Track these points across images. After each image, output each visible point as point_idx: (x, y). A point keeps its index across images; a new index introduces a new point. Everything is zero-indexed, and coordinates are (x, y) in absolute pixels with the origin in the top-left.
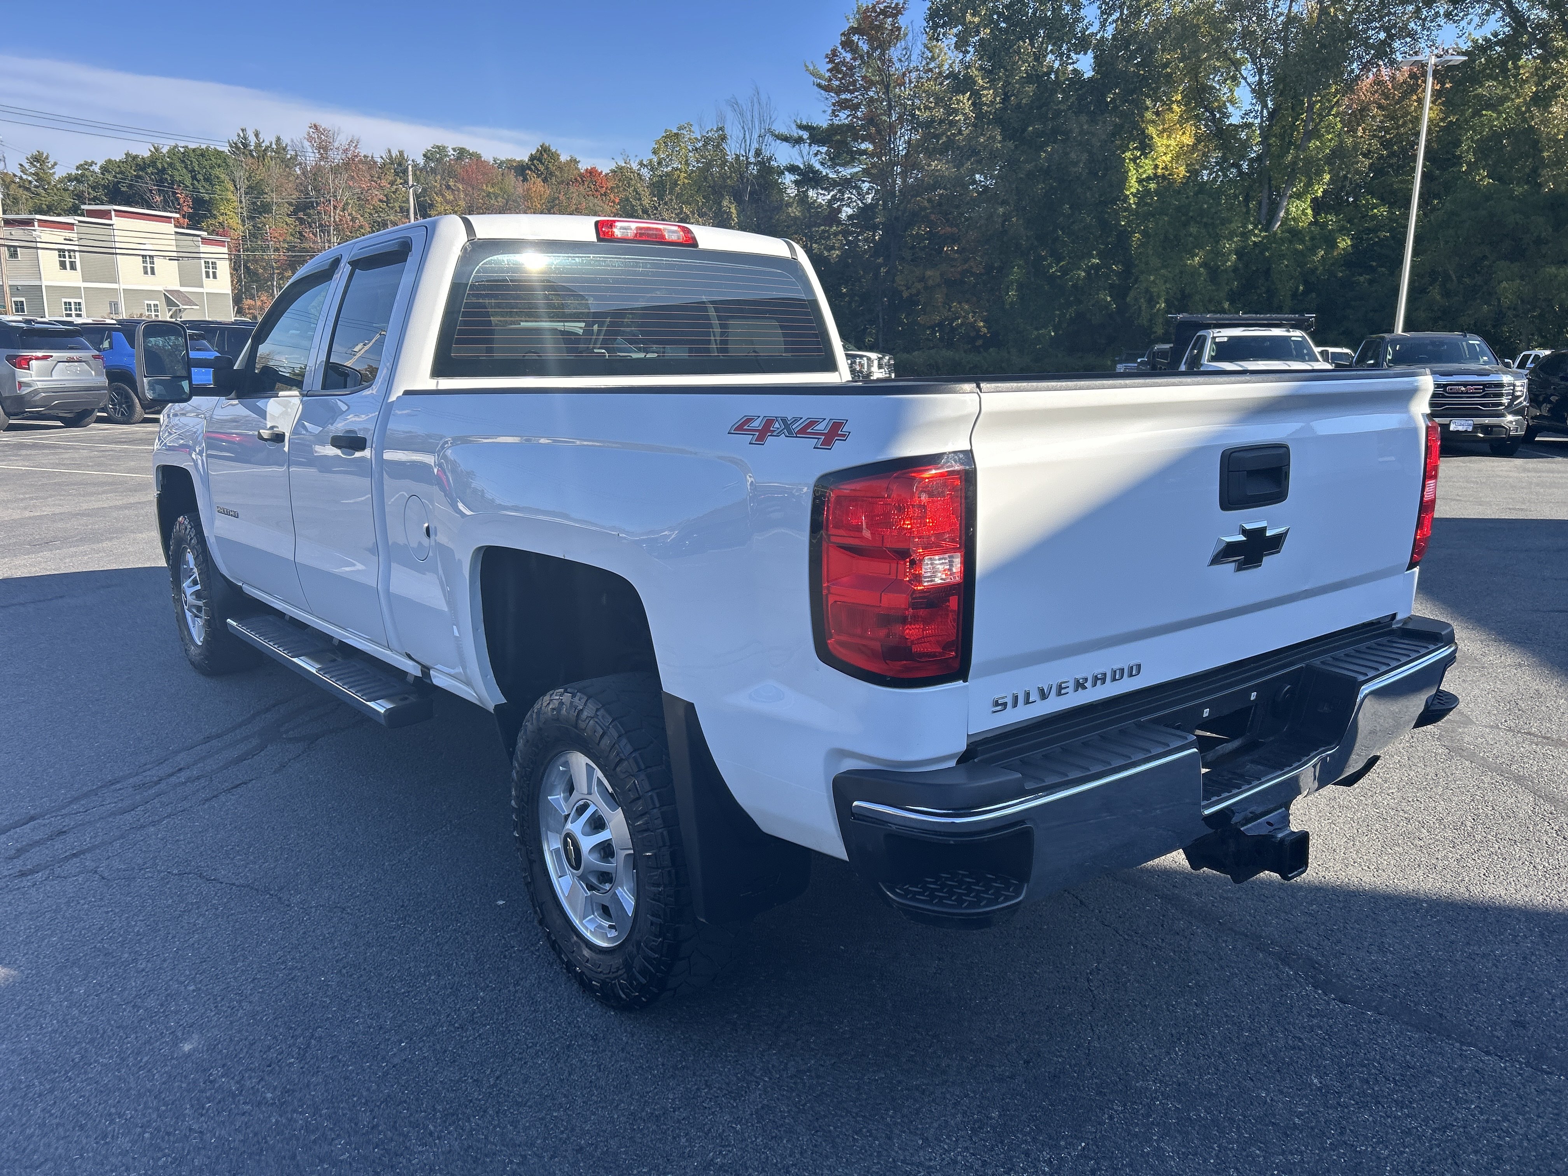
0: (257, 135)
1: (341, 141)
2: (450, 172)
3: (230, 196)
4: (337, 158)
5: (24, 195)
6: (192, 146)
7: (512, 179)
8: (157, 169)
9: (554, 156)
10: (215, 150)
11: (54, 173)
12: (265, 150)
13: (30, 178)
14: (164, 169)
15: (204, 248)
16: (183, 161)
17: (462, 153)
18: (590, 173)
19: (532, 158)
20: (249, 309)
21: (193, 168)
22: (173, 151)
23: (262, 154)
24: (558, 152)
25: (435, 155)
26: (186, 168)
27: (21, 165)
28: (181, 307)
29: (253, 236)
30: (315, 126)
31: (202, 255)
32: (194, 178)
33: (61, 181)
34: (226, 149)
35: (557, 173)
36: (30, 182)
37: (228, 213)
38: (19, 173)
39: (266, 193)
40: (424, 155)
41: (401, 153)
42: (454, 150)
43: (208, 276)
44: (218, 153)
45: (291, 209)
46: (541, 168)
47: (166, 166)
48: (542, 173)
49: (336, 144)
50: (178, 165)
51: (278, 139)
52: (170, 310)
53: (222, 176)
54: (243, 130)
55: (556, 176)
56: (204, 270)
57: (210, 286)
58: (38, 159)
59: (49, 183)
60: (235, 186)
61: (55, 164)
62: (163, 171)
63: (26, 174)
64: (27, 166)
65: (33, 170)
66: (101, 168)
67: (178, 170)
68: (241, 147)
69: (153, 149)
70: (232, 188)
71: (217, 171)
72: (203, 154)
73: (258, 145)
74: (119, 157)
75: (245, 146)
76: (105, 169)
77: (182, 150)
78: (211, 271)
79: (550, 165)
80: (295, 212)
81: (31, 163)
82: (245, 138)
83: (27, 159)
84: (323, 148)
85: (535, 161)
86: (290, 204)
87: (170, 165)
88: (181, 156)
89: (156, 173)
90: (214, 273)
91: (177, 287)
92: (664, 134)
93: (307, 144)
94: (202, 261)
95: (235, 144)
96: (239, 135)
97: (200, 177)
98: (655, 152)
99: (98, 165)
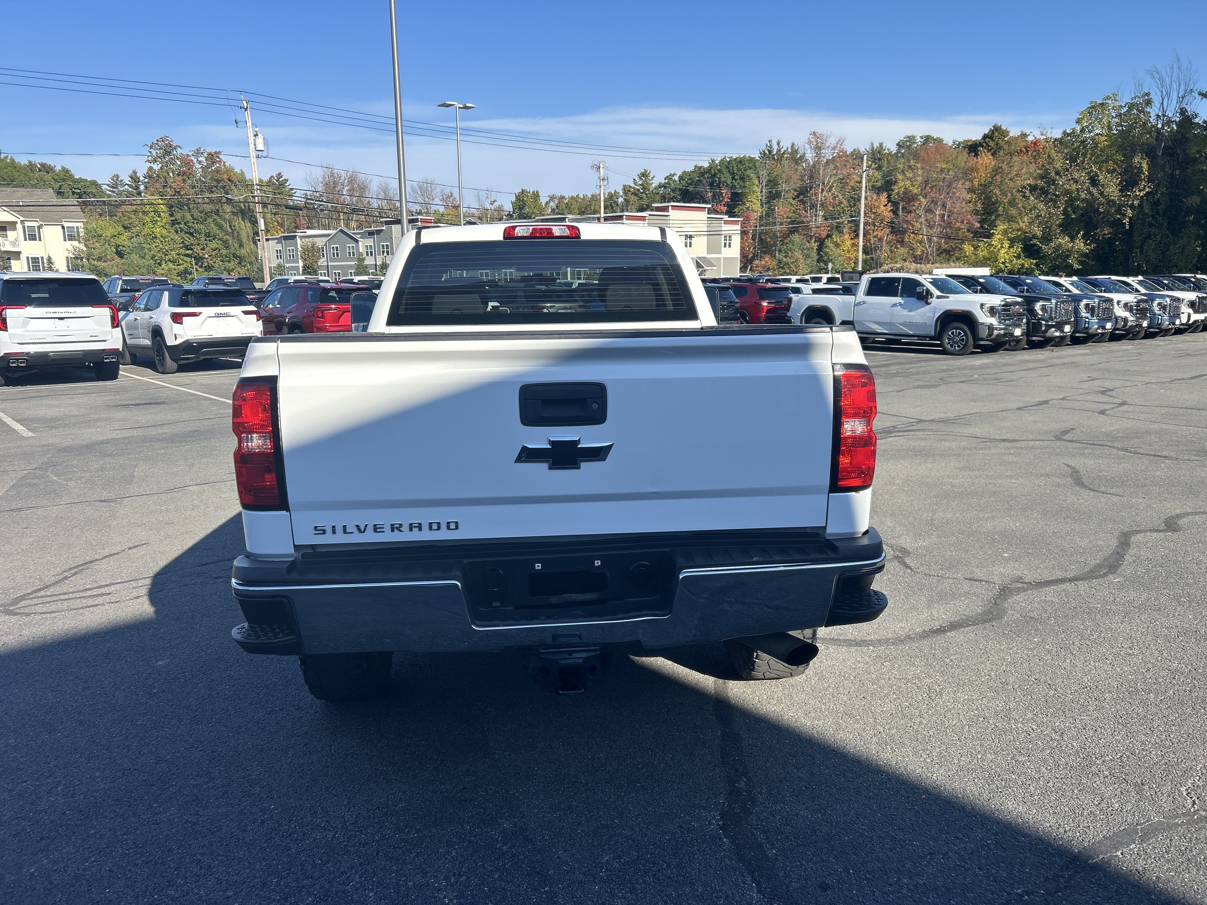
0: (778, 144)
1: (832, 141)
2: (916, 155)
3: (756, 188)
4: (828, 154)
5: (633, 198)
6: (735, 156)
7: (964, 155)
8: (711, 174)
9: (1004, 133)
10: (749, 157)
11: (652, 183)
12: (783, 153)
13: (639, 188)
14: (715, 174)
15: (725, 227)
16: (728, 168)
17: (927, 139)
18: (1035, 144)
19: (985, 137)
20: (756, 267)
21: (733, 171)
22: (722, 162)
23: (781, 155)
24: (1008, 130)
25: (906, 144)
26: (729, 171)
27: (634, 180)
28: (706, 268)
29: (768, 215)
30: (814, 133)
31: (723, 233)
32: (733, 178)
33: (655, 188)
34: (756, 156)
35: (1006, 147)
36: (638, 190)
37: (753, 200)
38: (632, 185)
39: (780, 184)
40: (898, 145)
41: (881, 145)
42: (921, 137)
43: (725, 246)
44: (751, 160)
45: (796, 194)
46: (992, 144)
47: (717, 172)
48: (992, 148)
49: (827, 144)
50: (725, 171)
51: (793, 145)
52: (698, 270)
53: (752, 175)
54: (770, 141)
55: (1004, 150)
56: (723, 242)
57: (726, 253)
58: (644, 175)
59: (649, 190)
60: (759, 181)
61: (654, 177)
62: (715, 175)
63: (636, 185)
64: (637, 180)
65: (640, 182)
66: (679, 177)
67: (724, 174)
68: (768, 155)
69: (711, 162)
70: (757, 183)
71: (748, 172)
72: (740, 161)
73: (779, 150)
74: (690, 168)
75: (770, 152)
76: (681, 178)
77: (728, 160)
78: (728, 242)
79: (1000, 142)
80: (798, 196)
81: (640, 178)
82: (771, 147)
83: (638, 175)
84: (818, 148)
85: (987, 140)
86: (795, 190)
87: (719, 170)
88: (726, 164)
89: (710, 177)
90: (730, 244)
91: (704, 254)
92: (1090, 106)
93: (807, 146)
94: (723, 237)
95: (764, 151)
96: (767, 145)
97: (737, 177)
98: (1078, 122)
99: (678, 175)
